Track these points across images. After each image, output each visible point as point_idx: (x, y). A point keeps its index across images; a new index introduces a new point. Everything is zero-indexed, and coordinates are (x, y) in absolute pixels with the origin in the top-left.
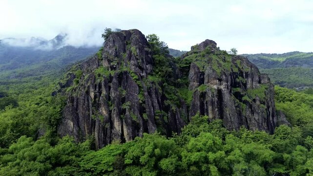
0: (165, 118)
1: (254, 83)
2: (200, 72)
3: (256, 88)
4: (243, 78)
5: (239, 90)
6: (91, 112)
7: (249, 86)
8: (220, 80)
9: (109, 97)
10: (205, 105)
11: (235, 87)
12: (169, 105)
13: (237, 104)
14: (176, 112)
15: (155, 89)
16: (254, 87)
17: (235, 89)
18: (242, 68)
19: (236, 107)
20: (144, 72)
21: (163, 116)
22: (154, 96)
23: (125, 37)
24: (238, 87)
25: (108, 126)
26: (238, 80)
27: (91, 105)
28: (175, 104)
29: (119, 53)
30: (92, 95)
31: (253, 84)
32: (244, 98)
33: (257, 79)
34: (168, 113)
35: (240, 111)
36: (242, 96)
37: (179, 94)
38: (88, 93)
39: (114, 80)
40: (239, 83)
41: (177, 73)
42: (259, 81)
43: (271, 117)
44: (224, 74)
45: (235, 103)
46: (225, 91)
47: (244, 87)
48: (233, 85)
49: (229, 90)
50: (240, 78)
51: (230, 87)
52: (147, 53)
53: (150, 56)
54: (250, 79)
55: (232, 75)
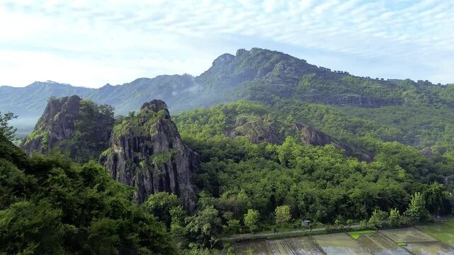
1: (163, 148)
4: (151, 141)
5: (139, 155)
7: (156, 150)
8: (118, 145)
11: (138, 152)
13: (127, 169)
16: (162, 151)
17: (136, 154)
19: (126, 172)
20: (60, 136)
23: (60, 103)
24: (140, 152)
31: (161, 149)
32: (141, 164)
33: (167, 143)
35: (130, 176)
36: (141, 161)
39: (33, 144)
40: (142, 148)
42: (171, 146)
43: (173, 184)
44: (123, 139)
45: (126, 167)
46: (120, 156)
47: (148, 151)
48: (137, 149)
49: (127, 155)
50: (147, 143)
51: (129, 151)
52: (68, 118)
53: (69, 121)
54: (158, 143)
55: (137, 139)
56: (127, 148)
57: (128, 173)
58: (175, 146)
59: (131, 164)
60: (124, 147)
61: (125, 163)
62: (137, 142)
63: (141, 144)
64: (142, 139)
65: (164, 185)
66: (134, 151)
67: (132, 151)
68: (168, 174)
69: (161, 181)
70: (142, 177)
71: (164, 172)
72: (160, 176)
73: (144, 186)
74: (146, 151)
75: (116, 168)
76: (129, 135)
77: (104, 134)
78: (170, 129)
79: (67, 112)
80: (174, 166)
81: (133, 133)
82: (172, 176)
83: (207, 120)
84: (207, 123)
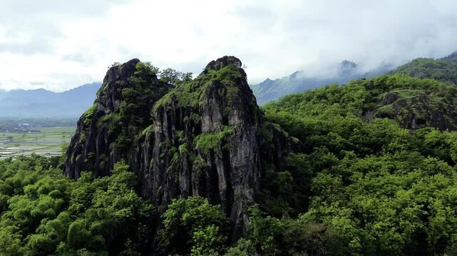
0: (102, 163)
1: (215, 124)
4: (199, 115)
5: (180, 133)
7: (205, 129)
12: (112, 148)
13: (162, 155)
16: (213, 130)
19: (160, 159)
20: (108, 109)
32: (181, 148)
33: (219, 117)
36: (181, 144)
42: (225, 121)
43: (223, 185)
44: (161, 109)
45: (161, 153)
46: (156, 135)
47: (193, 130)
48: (180, 127)
49: (166, 134)
50: (194, 116)
51: (169, 128)
52: (118, 86)
53: (118, 89)
54: (208, 117)
55: (181, 110)
56: (165, 124)
57: (162, 161)
58: (231, 122)
59: (169, 148)
60: (162, 122)
61: (160, 145)
62: (181, 116)
63: (186, 118)
64: (187, 111)
65: (208, 184)
66: (176, 129)
67: (174, 128)
68: (214, 167)
69: (203, 176)
70: (178, 169)
71: (209, 164)
72: (202, 169)
73: (178, 184)
74: (190, 129)
75: (151, 153)
76: (171, 105)
78: (228, 95)
79: (119, 79)
80: (226, 153)
81: (177, 102)
82: (220, 170)
83: (340, 98)
84: (338, 102)
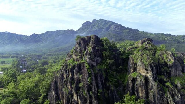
0: (106, 94)
1: (178, 72)
2: (134, 63)
3: (179, 75)
4: (168, 68)
5: (163, 77)
6: (63, 86)
7: (173, 74)
8: (147, 70)
9: (73, 78)
10: (136, 87)
11: (161, 75)
12: (110, 85)
14: (114, 90)
15: (101, 75)
16: (177, 75)
17: (160, 76)
18: (167, 60)
19: (159, 91)
20: (95, 63)
21: (105, 93)
22: (99, 79)
23: (87, 40)
24: (163, 75)
25: (70, 97)
26: (163, 70)
27: (63, 82)
28: (114, 85)
29: (82, 51)
30: (65, 76)
31: (176, 73)
32: (168, 84)
33: (180, 69)
34: (108, 91)
35: (162, 94)
36: (166, 82)
37: (118, 78)
38: (63, 75)
39: (76, 68)
40: (163, 72)
41: (119, 63)
45: (158, 87)
46: (150, 78)
47: (168, 75)
50: (165, 68)
51: (156, 74)
52: (98, 50)
53: (99, 52)
54: (174, 69)
55: (158, 66)
59: (160, 85)
60: (153, 72)
61: (156, 84)
64: (161, 65)
75: (147, 87)
76: (154, 63)
77: (120, 61)
79: (96, 46)
